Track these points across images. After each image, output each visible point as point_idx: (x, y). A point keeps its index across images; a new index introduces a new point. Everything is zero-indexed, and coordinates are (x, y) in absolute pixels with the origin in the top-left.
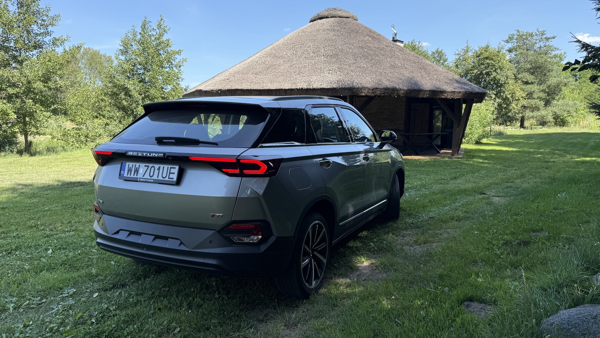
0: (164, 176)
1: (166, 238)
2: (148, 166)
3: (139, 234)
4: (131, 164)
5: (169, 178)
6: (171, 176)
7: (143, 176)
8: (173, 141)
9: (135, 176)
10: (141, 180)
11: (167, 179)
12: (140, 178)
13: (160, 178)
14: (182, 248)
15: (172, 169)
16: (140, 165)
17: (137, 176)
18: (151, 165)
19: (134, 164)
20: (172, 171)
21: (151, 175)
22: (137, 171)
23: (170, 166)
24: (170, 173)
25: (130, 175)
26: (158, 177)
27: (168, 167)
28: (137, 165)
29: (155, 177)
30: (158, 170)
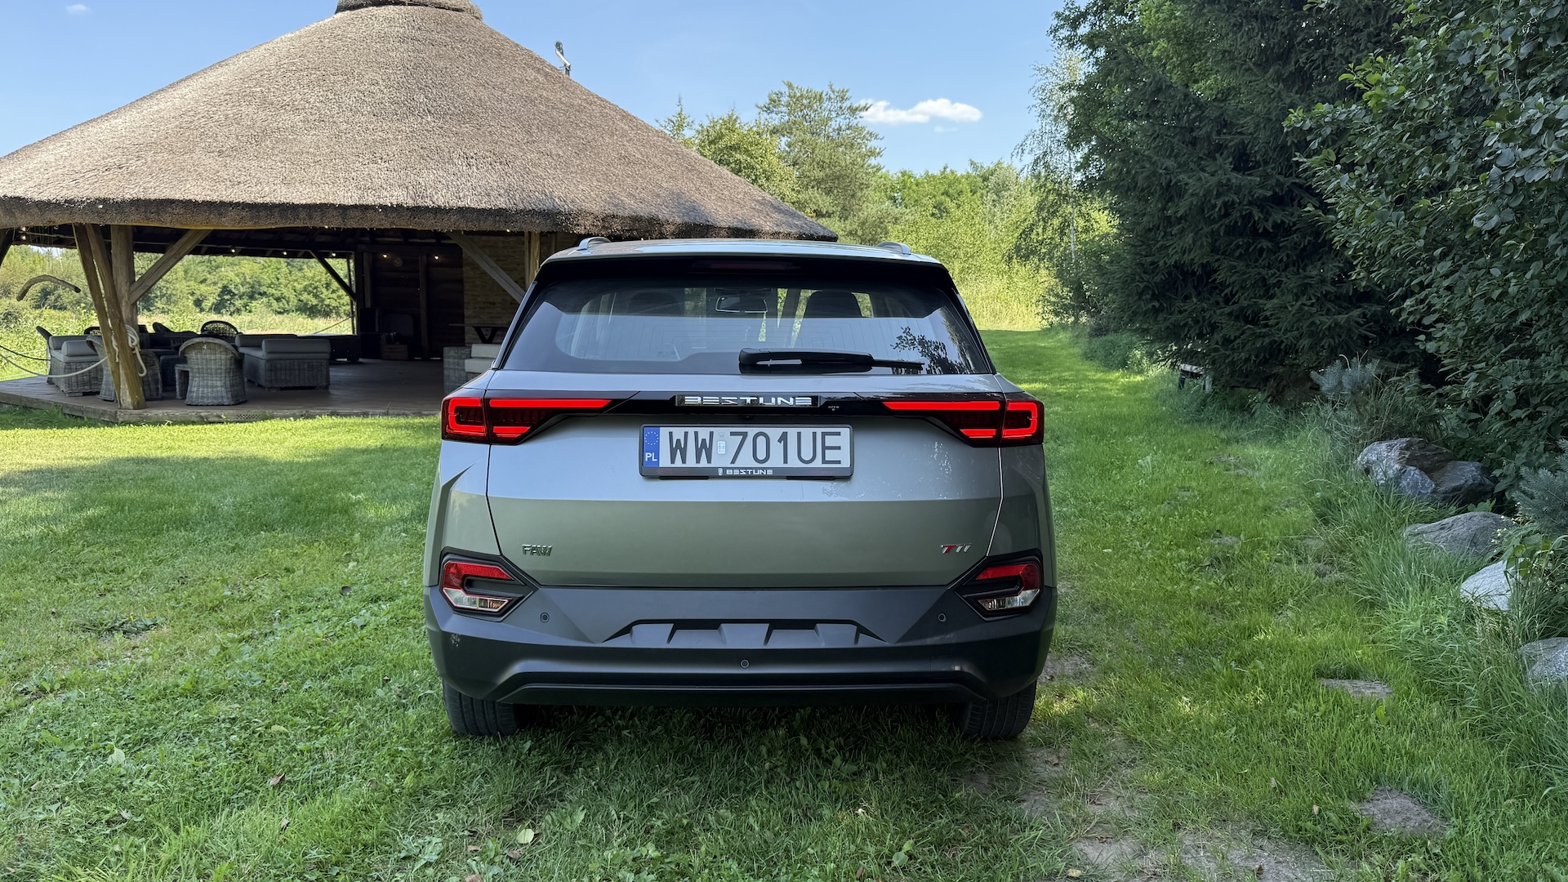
0: (807, 457)
1: (808, 625)
2: (745, 435)
3: (713, 625)
4: (678, 432)
5: (824, 461)
6: (830, 455)
7: (733, 462)
8: (799, 362)
9: (704, 463)
10: (729, 472)
11: (818, 463)
12: (725, 469)
13: (794, 463)
14: (865, 642)
15: (826, 437)
16: (711, 434)
17: (709, 461)
18: (752, 431)
19: (691, 430)
20: (830, 441)
21: (761, 455)
22: (705, 448)
23: (819, 431)
24: (824, 448)
25: (684, 461)
26: (786, 461)
27: (814, 434)
28: (704, 432)
29: (776, 461)
30: (780, 441)
